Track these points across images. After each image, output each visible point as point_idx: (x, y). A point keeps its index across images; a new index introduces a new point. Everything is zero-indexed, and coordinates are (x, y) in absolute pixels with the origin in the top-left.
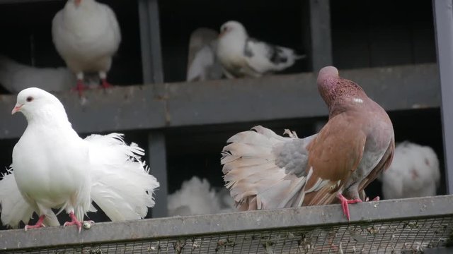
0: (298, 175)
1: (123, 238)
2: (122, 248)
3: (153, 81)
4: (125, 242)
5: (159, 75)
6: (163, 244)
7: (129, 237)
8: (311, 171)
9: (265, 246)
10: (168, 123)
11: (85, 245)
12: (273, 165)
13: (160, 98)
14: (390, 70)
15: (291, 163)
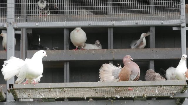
0: (116, 78)
1: (102, 86)
2: (101, 89)
3: (111, 48)
4: (102, 87)
5: (112, 47)
6: (111, 88)
7: (103, 86)
8: (119, 78)
9: (136, 90)
10: (114, 59)
11: (92, 87)
12: (111, 74)
13: (112, 53)
14: (169, 49)
15: (115, 75)
